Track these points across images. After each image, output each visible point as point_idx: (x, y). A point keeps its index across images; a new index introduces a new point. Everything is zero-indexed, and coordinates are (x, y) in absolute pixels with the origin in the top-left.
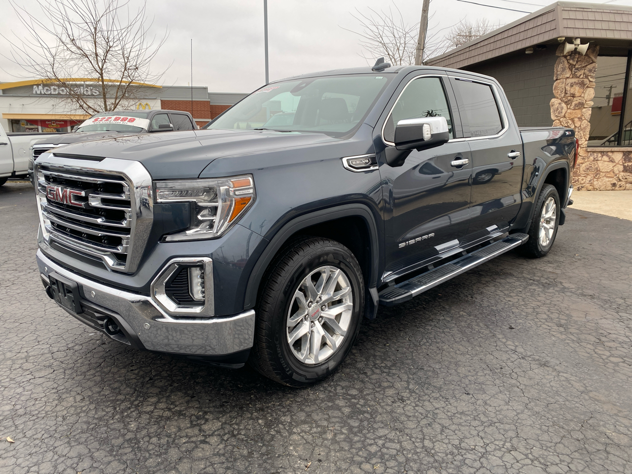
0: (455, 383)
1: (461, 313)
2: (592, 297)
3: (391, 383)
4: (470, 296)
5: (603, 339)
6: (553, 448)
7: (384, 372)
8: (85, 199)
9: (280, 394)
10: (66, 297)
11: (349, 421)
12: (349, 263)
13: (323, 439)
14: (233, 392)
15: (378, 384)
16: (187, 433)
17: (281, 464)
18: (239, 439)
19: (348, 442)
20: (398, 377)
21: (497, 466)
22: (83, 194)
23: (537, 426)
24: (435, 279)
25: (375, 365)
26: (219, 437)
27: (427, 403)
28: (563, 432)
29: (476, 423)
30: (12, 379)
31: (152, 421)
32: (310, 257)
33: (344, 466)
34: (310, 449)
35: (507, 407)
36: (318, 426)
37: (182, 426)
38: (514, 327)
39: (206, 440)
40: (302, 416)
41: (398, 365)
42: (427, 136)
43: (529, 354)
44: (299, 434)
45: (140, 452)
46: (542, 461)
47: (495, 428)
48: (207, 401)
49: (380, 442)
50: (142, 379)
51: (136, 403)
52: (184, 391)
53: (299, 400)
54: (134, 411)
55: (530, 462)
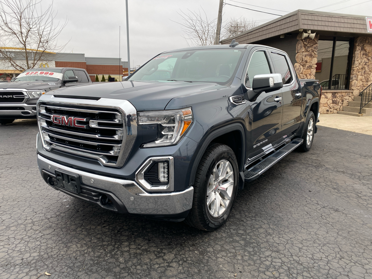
0: (294, 223)
1: (279, 184)
2: (343, 172)
3: (260, 225)
4: (279, 175)
5: (360, 195)
6: (362, 255)
7: (253, 220)
8: (87, 123)
9: (200, 235)
10: (69, 184)
11: (246, 248)
12: (233, 157)
13: (237, 259)
14: (172, 236)
15: (253, 226)
16: (156, 262)
17: (219, 276)
18: (188, 263)
19: (251, 260)
20: (262, 221)
21: (338, 267)
22: (85, 120)
23: (349, 244)
24: (267, 165)
25: (246, 216)
26: (176, 263)
27: (284, 235)
28: (364, 247)
29: (316, 245)
30: (29, 237)
31: (132, 256)
32: (217, 155)
33: (256, 274)
34: (232, 266)
35: (328, 235)
36: (230, 253)
37: (151, 258)
38: (311, 191)
39: (170, 265)
40: (218, 247)
41: (259, 215)
42: (271, 84)
43: (326, 205)
44: (221, 258)
45: (134, 275)
46: (360, 263)
47: (327, 247)
48: (159, 242)
49: (269, 259)
50: (113, 232)
51: (116, 246)
52: (143, 237)
53: (213, 238)
54: (118, 251)
55: (354, 264)
